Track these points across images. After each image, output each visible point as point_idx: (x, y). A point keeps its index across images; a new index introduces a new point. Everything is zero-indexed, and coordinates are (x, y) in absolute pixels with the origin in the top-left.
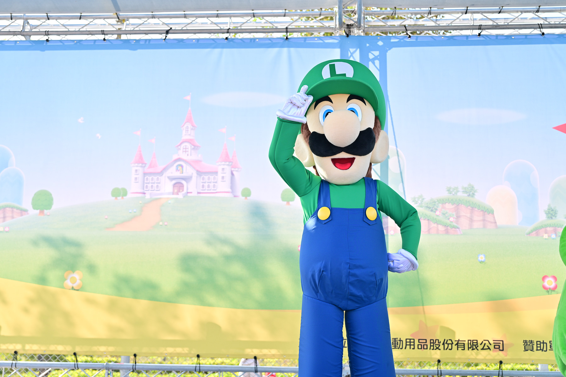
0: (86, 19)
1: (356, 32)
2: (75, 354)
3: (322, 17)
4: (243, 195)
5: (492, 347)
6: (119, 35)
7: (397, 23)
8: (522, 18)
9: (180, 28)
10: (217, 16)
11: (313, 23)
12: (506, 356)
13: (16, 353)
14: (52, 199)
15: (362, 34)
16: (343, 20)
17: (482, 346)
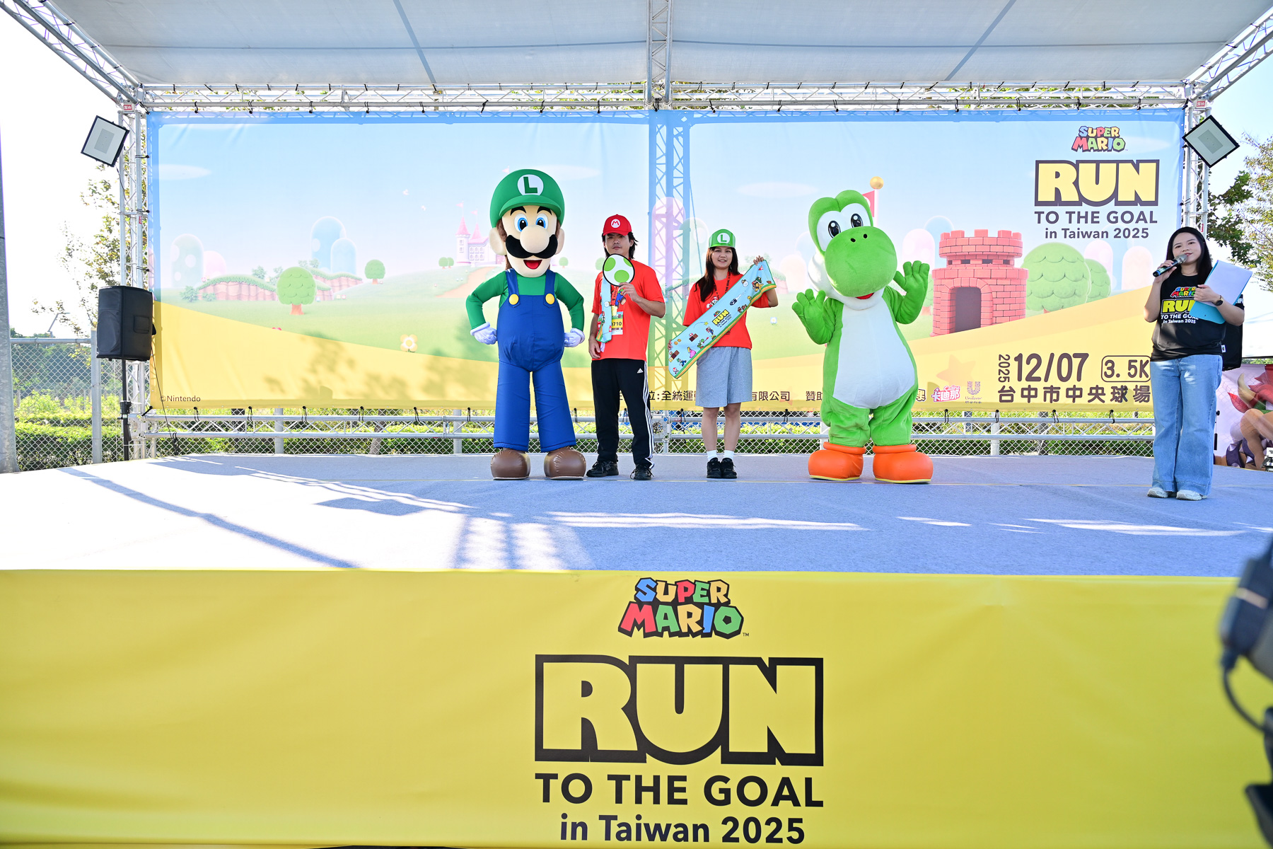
0: (405, 90)
1: (663, 106)
2: (415, 408)
3: (631, 91)
4: (561, 264)
5: (779, 398)
6: (436, 107)
7: (703, 96)
8: (819, 93)
9: (496, 100)
10: (532, 89)
11: (622, 97)
12: (791, 404)
13: (362, 408)
14: (384, 269)
15: (670, 108)
16: (652, 92)
17: (769, 398)
